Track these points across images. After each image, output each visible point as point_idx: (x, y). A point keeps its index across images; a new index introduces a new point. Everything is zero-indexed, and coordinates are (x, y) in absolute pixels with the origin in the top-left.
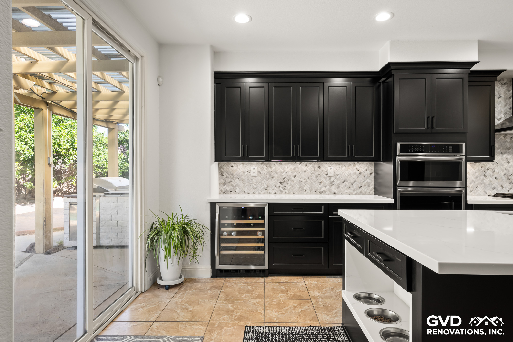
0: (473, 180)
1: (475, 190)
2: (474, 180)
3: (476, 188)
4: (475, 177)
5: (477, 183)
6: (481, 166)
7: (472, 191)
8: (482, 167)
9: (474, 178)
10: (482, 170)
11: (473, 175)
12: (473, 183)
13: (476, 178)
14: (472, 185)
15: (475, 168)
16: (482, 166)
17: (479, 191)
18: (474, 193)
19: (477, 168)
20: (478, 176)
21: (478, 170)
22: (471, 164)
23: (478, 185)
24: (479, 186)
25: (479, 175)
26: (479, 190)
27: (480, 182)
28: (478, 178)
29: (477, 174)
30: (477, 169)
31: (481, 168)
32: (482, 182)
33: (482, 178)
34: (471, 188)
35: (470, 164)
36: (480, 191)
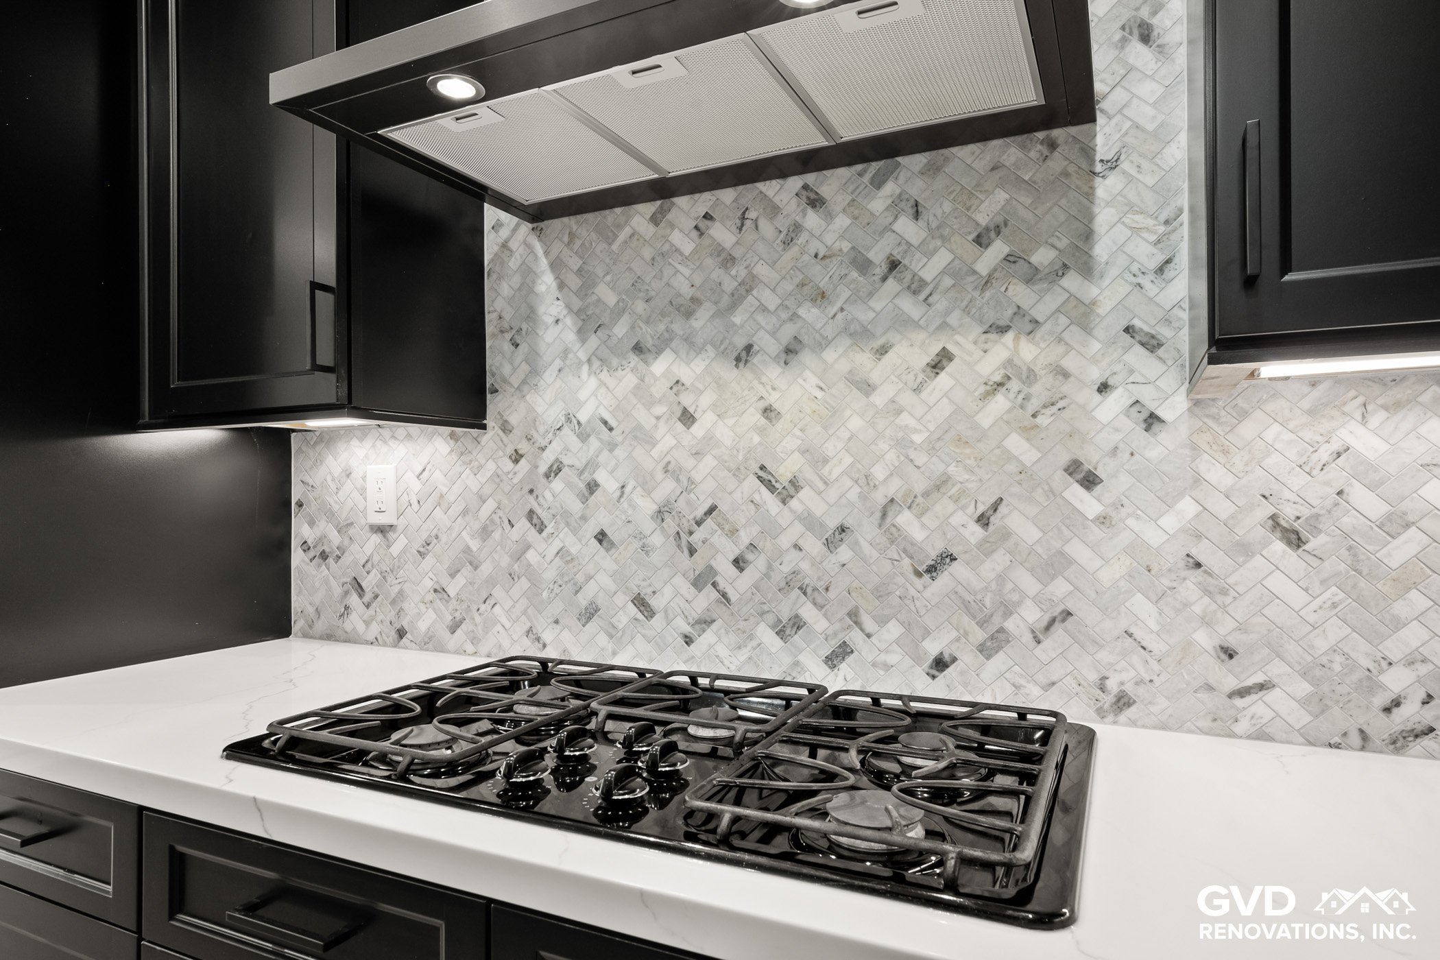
0: (469, 548)
1: (478, 619)
2: (474, 545)
3: (483, 607)
4: (477, 526)
5: (486, 569)
6: (510, 450)
7: (461, 622)
8: (517, 457)
9: (472, 536)
10: (515, 481)
11: (465, 512)
12: (467, 571)
13: (485, 533)
14: (460, 580)
15: (481, 467)
16: (519, 447)
17: (499, 627)
18: (474, 640)
19: (491, 466)
20: (492, 521)
21: (497, 477)
22: (457, 440)
23: (491, 582)
24: (498, 593)
25: (500, 513)
26: (496, 621)
27: (505, 561)
28: (497, 535)
29: (490, 505)
30: (489, 474)
31: (509, 465)
32: (516, 566)
33: (515, 534)
34: (453, 604)
35: (452, 436)
36: (508, 625)
